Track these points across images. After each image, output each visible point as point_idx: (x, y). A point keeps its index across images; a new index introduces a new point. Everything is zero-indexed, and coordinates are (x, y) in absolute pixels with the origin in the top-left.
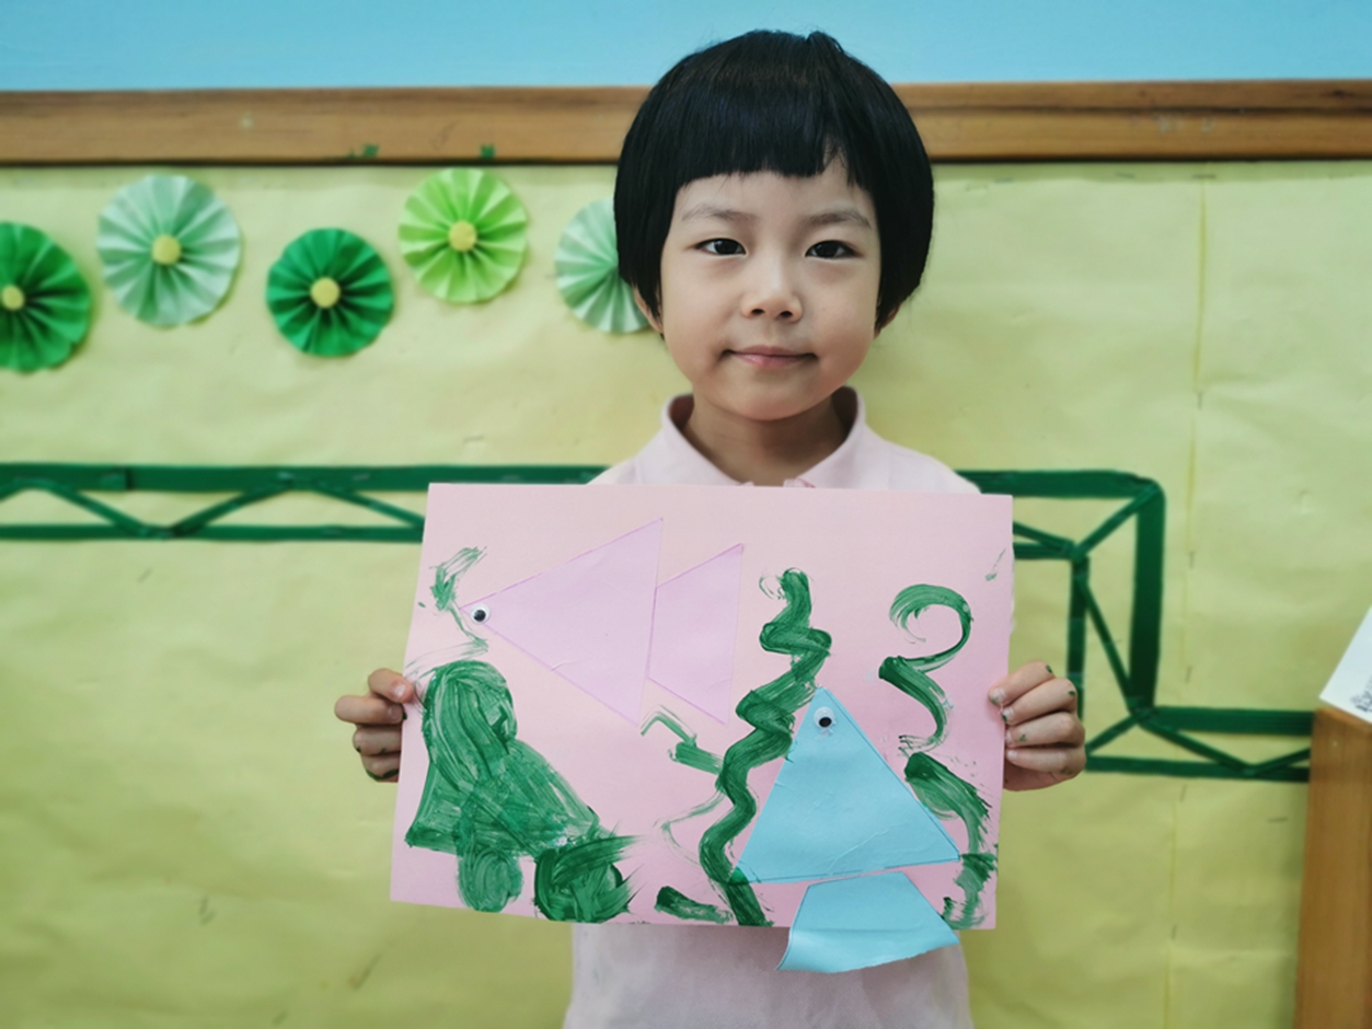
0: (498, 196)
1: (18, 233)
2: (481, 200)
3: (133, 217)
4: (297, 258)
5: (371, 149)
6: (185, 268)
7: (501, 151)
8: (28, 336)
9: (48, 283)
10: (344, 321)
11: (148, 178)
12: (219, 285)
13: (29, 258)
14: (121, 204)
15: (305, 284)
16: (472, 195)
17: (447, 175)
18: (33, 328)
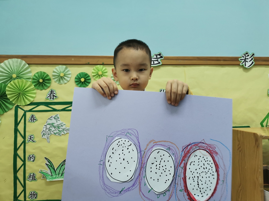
0: (104, 68)
1: (42, 73)
2: (102, 69)
3: (58, 71)
4: (79, 76)
5: (89, 63)
6: (64, 77)
7: (105, 63)
8: (42, 85)
9: (46, 79)
10: (85, 83)
11: (60, 66)
12: (68, 79)
13: (43, 76)
14: (56, 69)
15: (80, 79)
16: (101, 69)
17: (98, 66)
18: (43, 84)
